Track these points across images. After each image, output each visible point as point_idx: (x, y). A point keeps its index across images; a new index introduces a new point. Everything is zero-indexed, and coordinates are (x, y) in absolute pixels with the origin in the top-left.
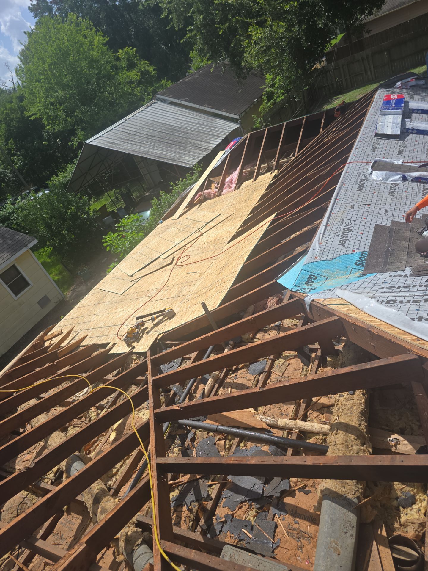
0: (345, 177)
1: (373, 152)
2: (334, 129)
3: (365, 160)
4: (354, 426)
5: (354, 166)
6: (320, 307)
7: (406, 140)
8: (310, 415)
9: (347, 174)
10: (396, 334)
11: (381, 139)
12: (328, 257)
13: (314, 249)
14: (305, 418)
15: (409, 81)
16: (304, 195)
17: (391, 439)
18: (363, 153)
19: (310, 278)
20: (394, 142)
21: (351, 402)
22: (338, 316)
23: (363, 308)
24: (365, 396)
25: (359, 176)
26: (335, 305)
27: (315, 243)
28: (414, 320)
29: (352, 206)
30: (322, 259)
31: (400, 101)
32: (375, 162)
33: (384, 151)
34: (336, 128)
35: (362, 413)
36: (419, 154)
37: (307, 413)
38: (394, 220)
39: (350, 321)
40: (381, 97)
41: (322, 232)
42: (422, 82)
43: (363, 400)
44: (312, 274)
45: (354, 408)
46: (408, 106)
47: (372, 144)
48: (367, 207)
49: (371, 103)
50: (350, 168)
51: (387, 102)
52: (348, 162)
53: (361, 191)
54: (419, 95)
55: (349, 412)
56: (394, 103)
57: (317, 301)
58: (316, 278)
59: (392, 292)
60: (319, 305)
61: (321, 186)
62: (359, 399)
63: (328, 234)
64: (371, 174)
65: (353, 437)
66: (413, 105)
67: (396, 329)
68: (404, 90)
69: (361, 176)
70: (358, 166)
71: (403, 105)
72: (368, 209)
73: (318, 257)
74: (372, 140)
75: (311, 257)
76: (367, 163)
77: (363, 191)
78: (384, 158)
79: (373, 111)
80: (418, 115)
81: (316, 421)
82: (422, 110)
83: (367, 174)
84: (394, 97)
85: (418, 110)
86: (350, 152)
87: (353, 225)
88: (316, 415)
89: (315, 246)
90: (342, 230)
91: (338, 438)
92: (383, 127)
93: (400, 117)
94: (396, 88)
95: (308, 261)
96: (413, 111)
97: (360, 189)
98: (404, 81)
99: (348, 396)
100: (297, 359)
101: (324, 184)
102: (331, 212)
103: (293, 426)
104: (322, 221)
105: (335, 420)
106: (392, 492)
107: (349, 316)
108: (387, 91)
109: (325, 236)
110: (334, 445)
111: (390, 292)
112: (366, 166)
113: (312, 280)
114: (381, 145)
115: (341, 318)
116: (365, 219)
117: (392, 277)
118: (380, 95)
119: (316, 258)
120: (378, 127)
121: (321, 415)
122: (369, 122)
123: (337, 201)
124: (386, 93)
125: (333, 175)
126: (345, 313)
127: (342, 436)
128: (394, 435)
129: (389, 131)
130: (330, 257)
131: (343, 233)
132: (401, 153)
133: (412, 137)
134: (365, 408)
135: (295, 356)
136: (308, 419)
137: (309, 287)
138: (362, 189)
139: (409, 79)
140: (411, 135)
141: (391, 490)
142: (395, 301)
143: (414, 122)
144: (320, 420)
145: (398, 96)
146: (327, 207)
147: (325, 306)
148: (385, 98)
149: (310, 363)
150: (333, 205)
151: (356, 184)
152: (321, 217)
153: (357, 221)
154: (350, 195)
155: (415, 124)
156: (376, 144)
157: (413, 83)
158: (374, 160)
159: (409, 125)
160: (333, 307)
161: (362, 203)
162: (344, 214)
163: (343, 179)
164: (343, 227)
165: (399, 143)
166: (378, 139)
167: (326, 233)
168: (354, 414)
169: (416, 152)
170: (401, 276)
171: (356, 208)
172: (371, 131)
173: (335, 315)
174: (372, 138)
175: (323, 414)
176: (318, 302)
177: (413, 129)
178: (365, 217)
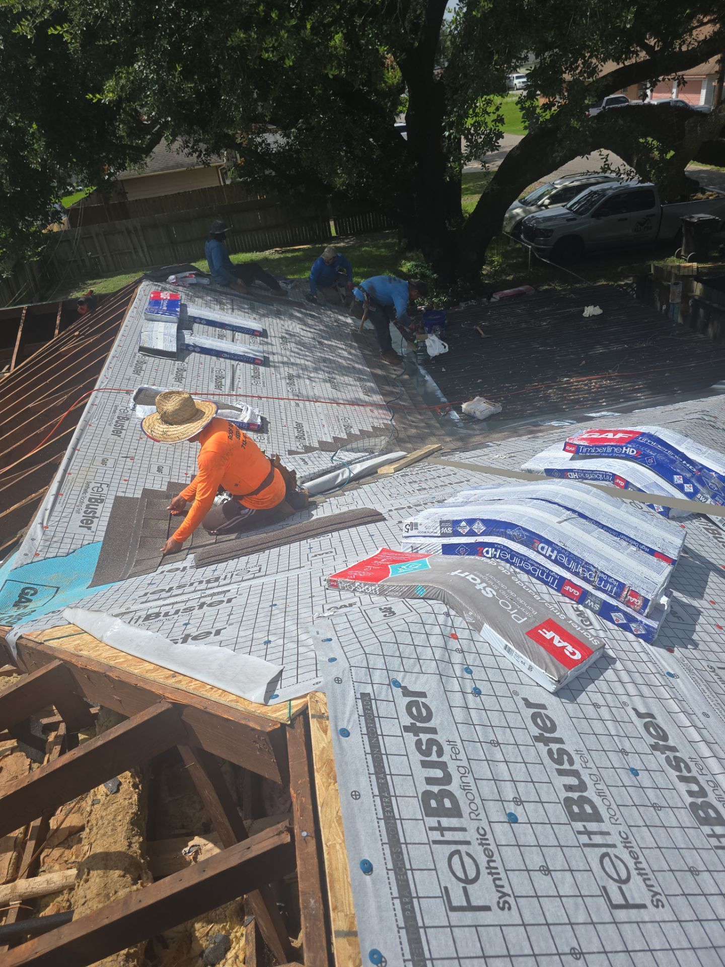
0: (91, 412)
1: (136, 376)
2: (77, 333)
3: (124, 387)
4: (120, 852)
5: (106, 395)
6: (32, 648)
7: (186, 360)
8: (45, 859)
9: (95, 407)
10: (144, 673)
11: (148, 356)
12: (60, 551)
13: (33, 540)
14: (34, 870)
15: (186, 277)
16: (22, 441)
17: (187, 849)
18: (120, 376)
19: (23, 593)
20: (169, 362)
21: (113, 808)
22: (61, 659)
23: (102, 636)
24: (138, 788)
25: (115, 412)
26: (59, 638)
27: (35, 528)
28: (176, 643)
29: (103, 460)
30: (48, 555)
31: (173, 304)
32: (140, 391)
33: (154, 374)
34: (80, 332)
35: (134, 822)
36: (206, 382)
37: (38, 857)
38: (172, 481)
39: (80, 664)
40: (146, 293)
41: (49, 507)
42: (206, 281)
43: (135, 797)
44: (27, 585)
45: (119, 818)
46: (187, 313)
47: (135, 362)
48: (129, 462)
49: (132, 300)
50: (99, 398)
51: (156, 301)
52: (96, 387)
53: (119, 436)
54: (202, 298)
55: (110, 828)
56: (165, 304)
57: (27, 637)
58: (36, 593)
59: (158, 599)
60: (31, 644)
61: (52, 426)
62: (128, 797)
63: (61, 509)
64: (134, 409)
65: (118, 873)
66: (193, 310)
67: (147, 664)
68: (180, 288)
69: (118, 411)
70: (113, 395)
71: (178, 309)
72: (131, 464)
73: (41, 553)
74: (134, 357)
75: (26, 555)
76: (128, 392)
77: (123, 435)
78: (154, 385)
79: (135, 312)
80: (201, 326)
81: (57, 867)
82: (206, 320)
83: (128, 409)
84: (165, 295)
85: (201, 319)
86: (99, 372)
87: (105, 492)
88: (58, 855)
89: (35, 532)
90: (86, 502)
91: (89, 888)
92: (151, 339)
93: (175, 326)
94: (169, 283)
95: (20, 562)
96: (195, 320)
97: (117, 432)
98: (180, 275)
99: (108, 798)
100: (19, 754)
101: (57, 423)
102: (65, 471)
103: (8, 897)
104: (49, 486)
105: (85, 854)
106: (193, 946)
107: (78, 656)
108: (156, 285)
109: (54, 514)
110: (83, 904)
111: (156, 600)
112: (126, 397)
113: (29, 597)
114: (149, 365)
115: (65, 662)
116: (125, 480)
117: (165, 573)
118: (145, 290)
119: (37, 555)
120: (142, 337)
121: (67, 852)
122: (129, 327)
123: (76, 452)
124: (154, 288)
125: (72, 409)
126: (72, 650)
127: (98, 880)
128: (193, 839)
129: (160, 346)
130: (64, 551)
131: (87, 507)
132: (179, 379)
133: (194, 357)
134: (138, 811)
135: (13, 750)
136: (41, 870)
137: (21, 611)
138: (121, 433)
139: (187, 274)
140: (193, 354)
141: (191, 942)
142: (157, 615)
143: (195, 336)
144: (66, 861)
145: (171, 295)
146: (60, 463)
147: (41, 643)
148: (152, 296)
149: (45, 754)
150: (70, 459)
151: (110, 425)
152: (48, 481)
153: (112, 484)
154: (101, 442)
155: (197, 339)
156: (140, 363)
157: (193, 280)
158: (139, 387)
159: (189, 339)
160: (54, 644)
161: (121, 455)
162: (89, 473)
163: (87, 415)
164: (88, 496)
165: (176, 364)
166: (144, 355)
167: (56, 509)
168: (119, 829)
169: (200, 379)
170: (178, 569)
171: (110, 463)
172: (134, 342)
173: (56, 658)
174: (135, 354)
175: (72, 847)
176: (30, 638)
177: (195, 346)
178: (126, 478)
